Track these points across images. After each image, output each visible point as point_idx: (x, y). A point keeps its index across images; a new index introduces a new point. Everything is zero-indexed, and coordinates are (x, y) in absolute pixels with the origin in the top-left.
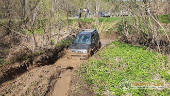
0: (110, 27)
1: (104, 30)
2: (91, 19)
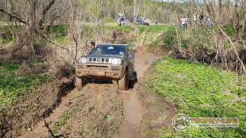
0: (155, 39)
2: (129, 28)
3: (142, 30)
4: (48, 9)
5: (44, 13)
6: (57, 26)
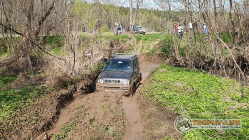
0: (152, 47)
1: (143, 51)
2: (126, 37)
3: (139, 40)
4: (43, 20)
5: (40, 24)
6: (53, 37)
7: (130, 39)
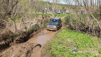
2: (50, 14)
3: (55, 16)
7: (52, 15)
